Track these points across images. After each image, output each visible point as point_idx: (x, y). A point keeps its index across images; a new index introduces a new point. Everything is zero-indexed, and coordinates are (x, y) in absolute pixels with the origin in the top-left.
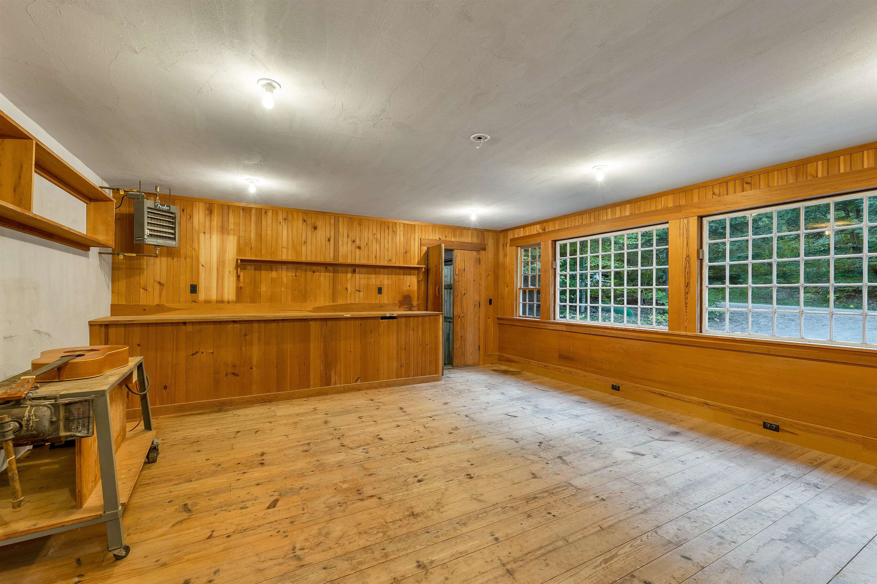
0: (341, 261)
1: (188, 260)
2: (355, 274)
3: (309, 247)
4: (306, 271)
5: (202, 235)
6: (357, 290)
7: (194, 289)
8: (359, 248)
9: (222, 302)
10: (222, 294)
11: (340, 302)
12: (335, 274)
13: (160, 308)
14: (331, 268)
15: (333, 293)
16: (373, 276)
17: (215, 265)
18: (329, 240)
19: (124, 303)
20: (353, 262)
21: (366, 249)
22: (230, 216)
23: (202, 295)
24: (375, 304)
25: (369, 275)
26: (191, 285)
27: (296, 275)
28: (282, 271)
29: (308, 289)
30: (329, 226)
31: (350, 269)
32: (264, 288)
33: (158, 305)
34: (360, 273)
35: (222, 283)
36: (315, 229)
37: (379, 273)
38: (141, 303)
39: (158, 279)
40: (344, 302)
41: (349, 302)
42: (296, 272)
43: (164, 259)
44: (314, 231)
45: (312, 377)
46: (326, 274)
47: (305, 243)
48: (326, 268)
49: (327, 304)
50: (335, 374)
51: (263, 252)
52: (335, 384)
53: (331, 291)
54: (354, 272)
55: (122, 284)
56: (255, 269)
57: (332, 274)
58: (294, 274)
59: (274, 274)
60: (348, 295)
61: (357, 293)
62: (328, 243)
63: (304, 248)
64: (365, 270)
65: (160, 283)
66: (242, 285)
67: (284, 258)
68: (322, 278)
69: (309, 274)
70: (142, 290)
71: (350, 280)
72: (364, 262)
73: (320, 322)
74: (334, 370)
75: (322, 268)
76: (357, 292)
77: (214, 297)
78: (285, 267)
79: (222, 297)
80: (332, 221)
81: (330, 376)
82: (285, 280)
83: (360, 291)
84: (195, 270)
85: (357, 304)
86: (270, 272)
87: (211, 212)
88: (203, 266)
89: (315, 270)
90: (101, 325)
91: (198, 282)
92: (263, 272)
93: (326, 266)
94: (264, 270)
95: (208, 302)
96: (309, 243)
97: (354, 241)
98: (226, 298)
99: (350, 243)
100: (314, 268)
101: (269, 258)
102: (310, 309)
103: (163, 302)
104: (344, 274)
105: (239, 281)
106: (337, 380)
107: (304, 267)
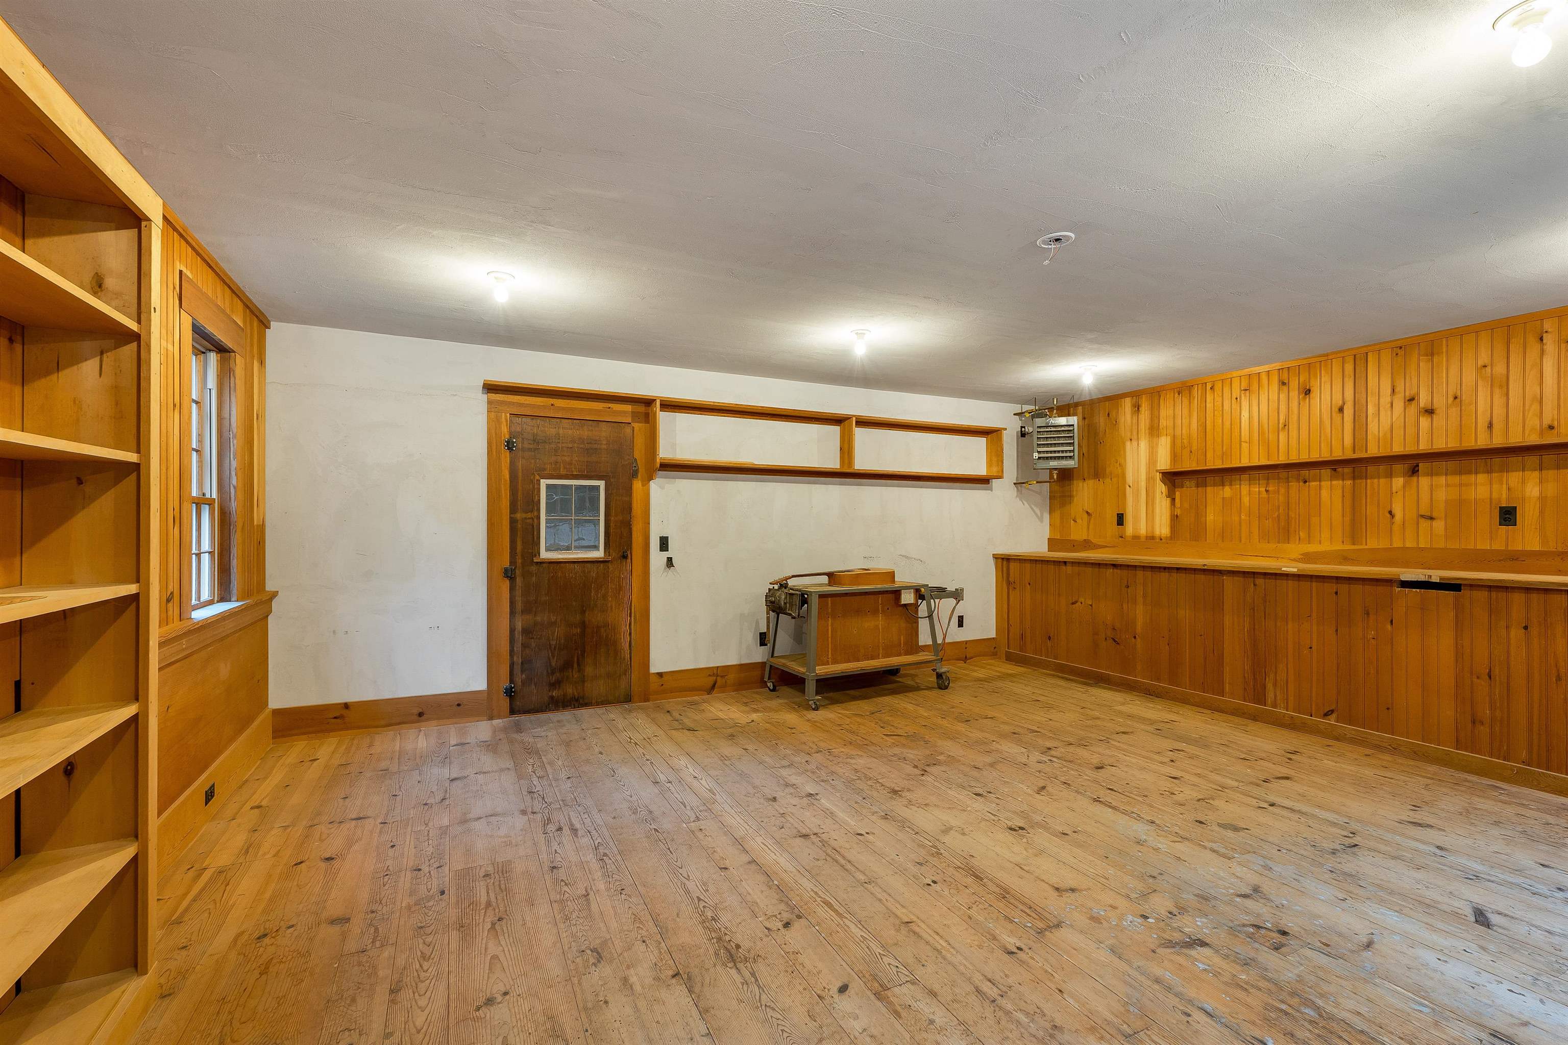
0: (1373, 451)
1: (1115, 480)
2: (1415, 479)
3: (1294, 433)
4: (1287, 480)
5: (1128, 444)
6: (1422, 516)
7: (1120, 520)
8: (1430, 412)
9: (1153, 538)
10: (1153, 527)
11: (1373, 543)
12: (1358, 481)
13: (1087, 545)
14: (1347, 470)
15: (1353, 522)
16: (1482, 478)
17: (1143, 484)
18: (1341, 410)
19: (1059, 538)
20: (1410, 449)
21: (1454, 412)
22: (1161, 407)
23: (1129, 529)
24: (1492, 551)
25: (1463, 477)
26: (1118, 514)
27: (1267, 491)
28: (1240, 485)
29: (1293, 516)
30: (1340, 380)
31: (1398, 467)
32: (1212, 517)
33: (1085, 540)
34: (1431, 474)
35: (1153, 511)
36: (1306, 394)
37: (1505, 469)
38: (1072, 537)
39: (1086, 508)
40: (1383, 544)
41: (1397, 543)
42: (1268, 484)
43: (1091, 483)
44: (1304, 399)
45: (1227, 678)
46: (1334, 482)
47: (1285, 426)
48: (1335, 470)
49: (1338, 546)
50: (1275, 685)
51: (1210, 455)
52: (1275, 705)
53: (1348, 519)
54: (1414, 471)
55: (1057, 514)
56: (1197, 486)
57: (1349, 483)
58: (1263, 489)
59: (1227, 491)
60: (1396, 528)
61: (1424, 524)
62: (1337, 417)
63: (1283, 436)
64: (1452, 464)
65: (1087, 513)
66: (1178, 512)
67: (1245, 462)
68: (1325, 493)
69: (1294, 485)
70: (1072, 522)
71: (1401, 493)
72: (1440, 445)
73: (1242, 579)
74: (1272, 676)
75: (1326, 472)
76: (1422, 520)
77: (1143, 531)
78: (1245, 476)
79: (1153, 532)
80: (1349, 367)
81: (1264, 687)
82: (1246, 500)
83: (1432, 518)
84: (1121, 495)
85: (1422, 549)
86: (1221, 487)
87: (1138, 409)
88: (1130, 486)
89: (1307, 477)
90: (1003, 559)
91: (1125, 511)
92: (1209, 489)
93: (1334, 466)
94: (1211, 486)
95: (1136, 538)
96: (1293, 427)
97: (1412, 400)
98: (1157, 533)
99: (1399, 405)
100: (1305, 473)
101: (1219, 465)
102: (1295, 555)
103: (1091, 538)
104: (1382, 481)
105: (1174, 505)
106: (1278, 698)
107: (1283, 474)
